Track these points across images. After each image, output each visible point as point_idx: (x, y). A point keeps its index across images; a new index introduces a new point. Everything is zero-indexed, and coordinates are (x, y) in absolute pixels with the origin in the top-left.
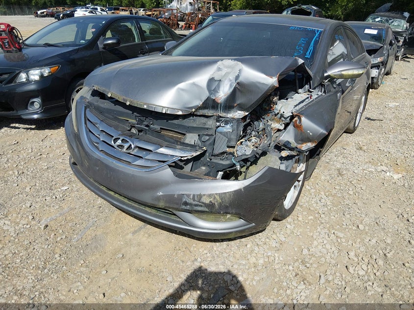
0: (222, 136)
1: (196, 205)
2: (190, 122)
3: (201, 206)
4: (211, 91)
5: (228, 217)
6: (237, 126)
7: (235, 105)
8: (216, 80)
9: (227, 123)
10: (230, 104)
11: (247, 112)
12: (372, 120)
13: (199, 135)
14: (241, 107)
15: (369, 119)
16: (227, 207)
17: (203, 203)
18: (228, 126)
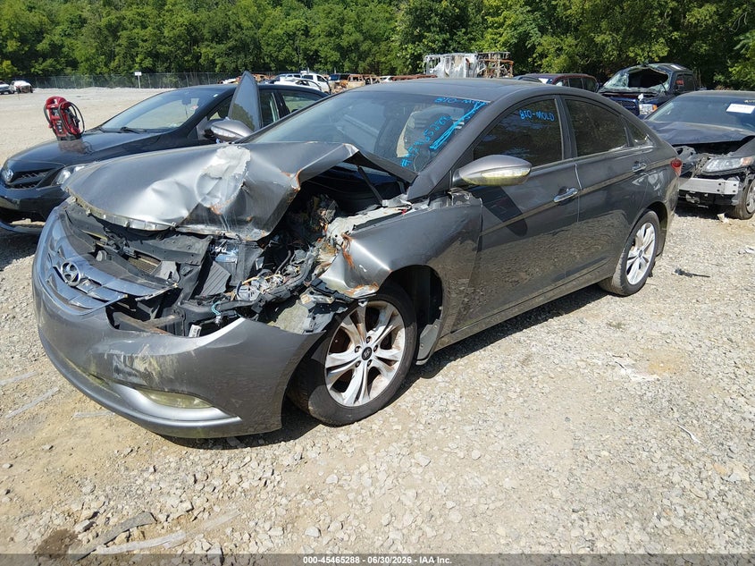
0: (221, 269)
1: (130, 374)
2: (171, 244)
3: (136, 376)
4: (204, 194)
5: (195, 402)
6: (246, 253)
7: (249, 219)
8: (213, 178)
9: (230, 247)
10: (236, 217)
11: (268, 231)
12: (689, 275)
13: (177, 264)
14: (258, 223)
15: (681, 273)
16: (171, 381)
17: (137, 371)
18: (232, 253)
